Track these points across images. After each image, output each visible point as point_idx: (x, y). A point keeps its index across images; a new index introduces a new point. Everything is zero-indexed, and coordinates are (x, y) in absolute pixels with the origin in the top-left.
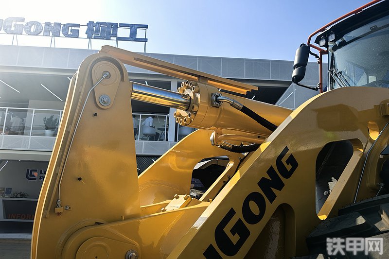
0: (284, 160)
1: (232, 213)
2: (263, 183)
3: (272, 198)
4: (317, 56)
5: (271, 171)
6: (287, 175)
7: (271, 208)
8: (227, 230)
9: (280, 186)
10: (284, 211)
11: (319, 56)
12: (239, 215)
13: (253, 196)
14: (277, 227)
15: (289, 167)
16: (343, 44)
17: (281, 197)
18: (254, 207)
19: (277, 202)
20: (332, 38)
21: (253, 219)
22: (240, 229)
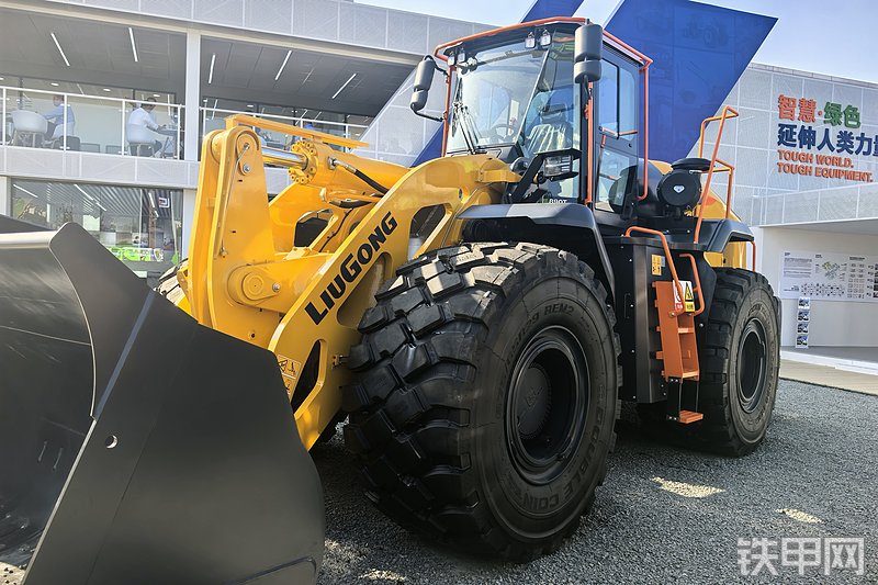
0: (387, 222)
1: (351, 256)
2: (371, 238)
3: (377, 248)
4: (445, 73)
5: (377, 229)
6: (389, 232)
7: (376, 255)
8: (348, 267)
9: (383, 240)
10: (385, 257)
11: (448, 72)
12: (355, 258)
13: (365, 246)
14: (380, 268)
15: (390, 227)
16: (473, 68)
17: (383, 247)
18: (365, 254)
19: (380, 251)
20: (462, 57)
21: (365, 261)
22: (355, 266)
